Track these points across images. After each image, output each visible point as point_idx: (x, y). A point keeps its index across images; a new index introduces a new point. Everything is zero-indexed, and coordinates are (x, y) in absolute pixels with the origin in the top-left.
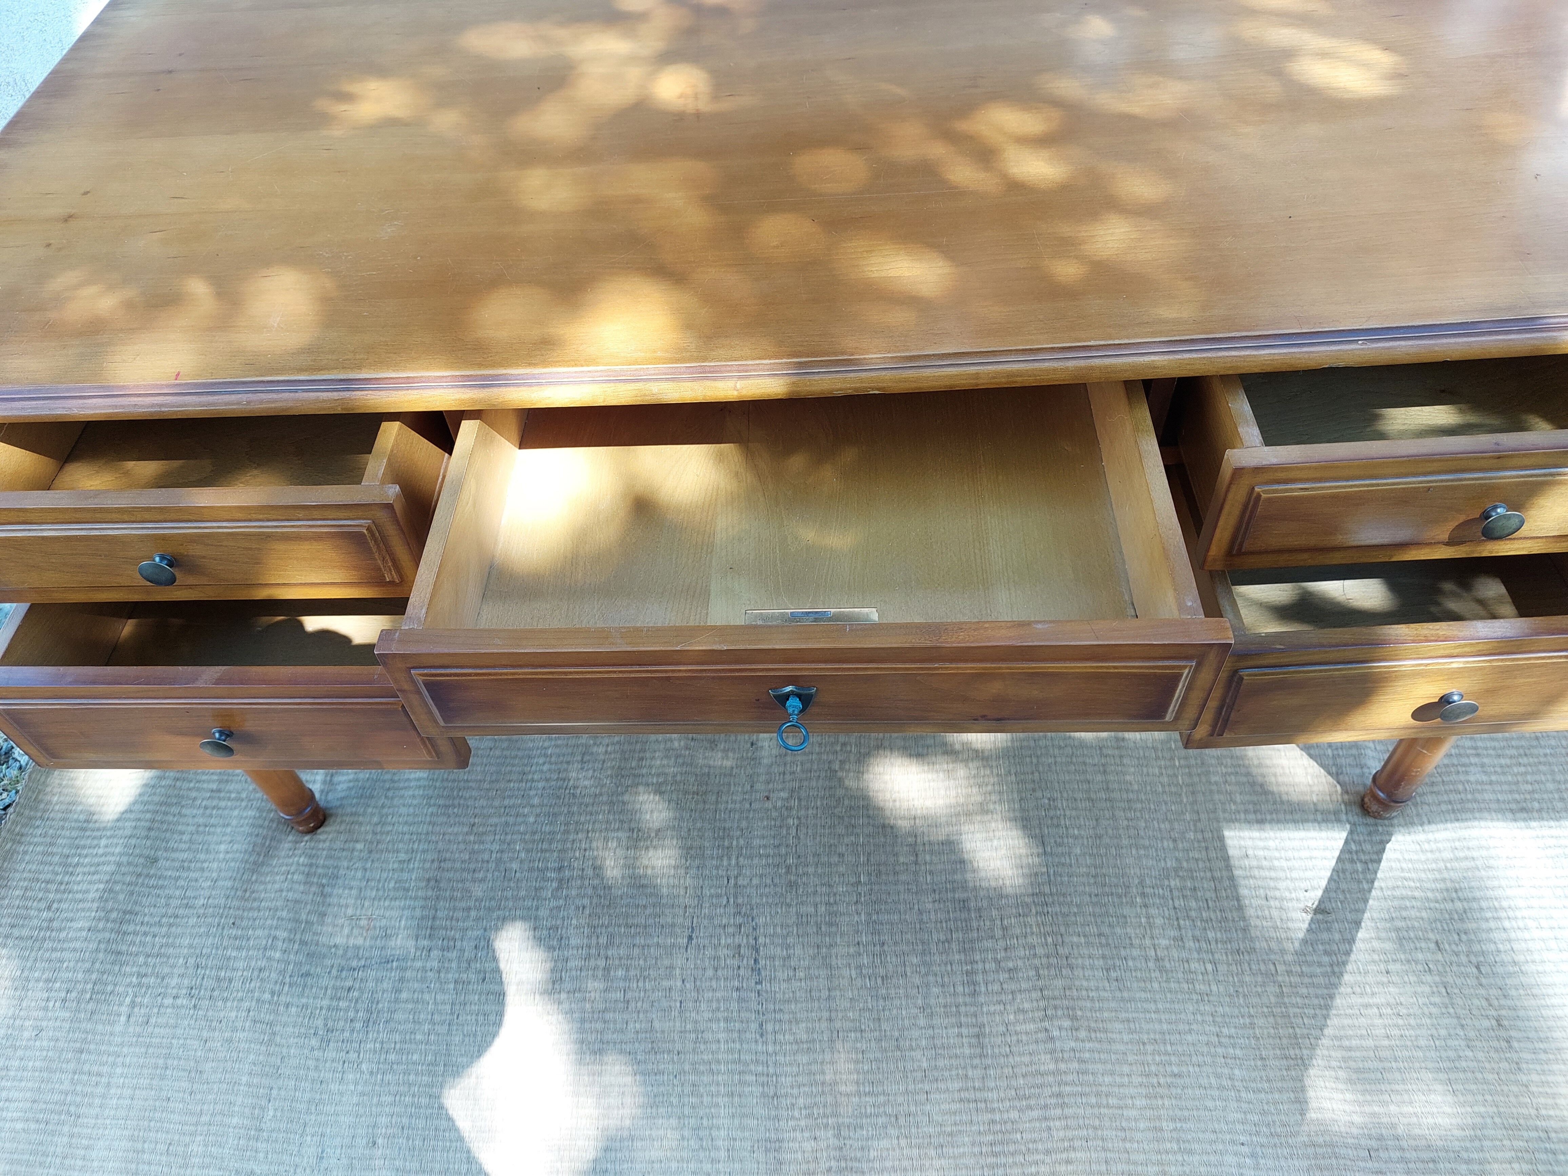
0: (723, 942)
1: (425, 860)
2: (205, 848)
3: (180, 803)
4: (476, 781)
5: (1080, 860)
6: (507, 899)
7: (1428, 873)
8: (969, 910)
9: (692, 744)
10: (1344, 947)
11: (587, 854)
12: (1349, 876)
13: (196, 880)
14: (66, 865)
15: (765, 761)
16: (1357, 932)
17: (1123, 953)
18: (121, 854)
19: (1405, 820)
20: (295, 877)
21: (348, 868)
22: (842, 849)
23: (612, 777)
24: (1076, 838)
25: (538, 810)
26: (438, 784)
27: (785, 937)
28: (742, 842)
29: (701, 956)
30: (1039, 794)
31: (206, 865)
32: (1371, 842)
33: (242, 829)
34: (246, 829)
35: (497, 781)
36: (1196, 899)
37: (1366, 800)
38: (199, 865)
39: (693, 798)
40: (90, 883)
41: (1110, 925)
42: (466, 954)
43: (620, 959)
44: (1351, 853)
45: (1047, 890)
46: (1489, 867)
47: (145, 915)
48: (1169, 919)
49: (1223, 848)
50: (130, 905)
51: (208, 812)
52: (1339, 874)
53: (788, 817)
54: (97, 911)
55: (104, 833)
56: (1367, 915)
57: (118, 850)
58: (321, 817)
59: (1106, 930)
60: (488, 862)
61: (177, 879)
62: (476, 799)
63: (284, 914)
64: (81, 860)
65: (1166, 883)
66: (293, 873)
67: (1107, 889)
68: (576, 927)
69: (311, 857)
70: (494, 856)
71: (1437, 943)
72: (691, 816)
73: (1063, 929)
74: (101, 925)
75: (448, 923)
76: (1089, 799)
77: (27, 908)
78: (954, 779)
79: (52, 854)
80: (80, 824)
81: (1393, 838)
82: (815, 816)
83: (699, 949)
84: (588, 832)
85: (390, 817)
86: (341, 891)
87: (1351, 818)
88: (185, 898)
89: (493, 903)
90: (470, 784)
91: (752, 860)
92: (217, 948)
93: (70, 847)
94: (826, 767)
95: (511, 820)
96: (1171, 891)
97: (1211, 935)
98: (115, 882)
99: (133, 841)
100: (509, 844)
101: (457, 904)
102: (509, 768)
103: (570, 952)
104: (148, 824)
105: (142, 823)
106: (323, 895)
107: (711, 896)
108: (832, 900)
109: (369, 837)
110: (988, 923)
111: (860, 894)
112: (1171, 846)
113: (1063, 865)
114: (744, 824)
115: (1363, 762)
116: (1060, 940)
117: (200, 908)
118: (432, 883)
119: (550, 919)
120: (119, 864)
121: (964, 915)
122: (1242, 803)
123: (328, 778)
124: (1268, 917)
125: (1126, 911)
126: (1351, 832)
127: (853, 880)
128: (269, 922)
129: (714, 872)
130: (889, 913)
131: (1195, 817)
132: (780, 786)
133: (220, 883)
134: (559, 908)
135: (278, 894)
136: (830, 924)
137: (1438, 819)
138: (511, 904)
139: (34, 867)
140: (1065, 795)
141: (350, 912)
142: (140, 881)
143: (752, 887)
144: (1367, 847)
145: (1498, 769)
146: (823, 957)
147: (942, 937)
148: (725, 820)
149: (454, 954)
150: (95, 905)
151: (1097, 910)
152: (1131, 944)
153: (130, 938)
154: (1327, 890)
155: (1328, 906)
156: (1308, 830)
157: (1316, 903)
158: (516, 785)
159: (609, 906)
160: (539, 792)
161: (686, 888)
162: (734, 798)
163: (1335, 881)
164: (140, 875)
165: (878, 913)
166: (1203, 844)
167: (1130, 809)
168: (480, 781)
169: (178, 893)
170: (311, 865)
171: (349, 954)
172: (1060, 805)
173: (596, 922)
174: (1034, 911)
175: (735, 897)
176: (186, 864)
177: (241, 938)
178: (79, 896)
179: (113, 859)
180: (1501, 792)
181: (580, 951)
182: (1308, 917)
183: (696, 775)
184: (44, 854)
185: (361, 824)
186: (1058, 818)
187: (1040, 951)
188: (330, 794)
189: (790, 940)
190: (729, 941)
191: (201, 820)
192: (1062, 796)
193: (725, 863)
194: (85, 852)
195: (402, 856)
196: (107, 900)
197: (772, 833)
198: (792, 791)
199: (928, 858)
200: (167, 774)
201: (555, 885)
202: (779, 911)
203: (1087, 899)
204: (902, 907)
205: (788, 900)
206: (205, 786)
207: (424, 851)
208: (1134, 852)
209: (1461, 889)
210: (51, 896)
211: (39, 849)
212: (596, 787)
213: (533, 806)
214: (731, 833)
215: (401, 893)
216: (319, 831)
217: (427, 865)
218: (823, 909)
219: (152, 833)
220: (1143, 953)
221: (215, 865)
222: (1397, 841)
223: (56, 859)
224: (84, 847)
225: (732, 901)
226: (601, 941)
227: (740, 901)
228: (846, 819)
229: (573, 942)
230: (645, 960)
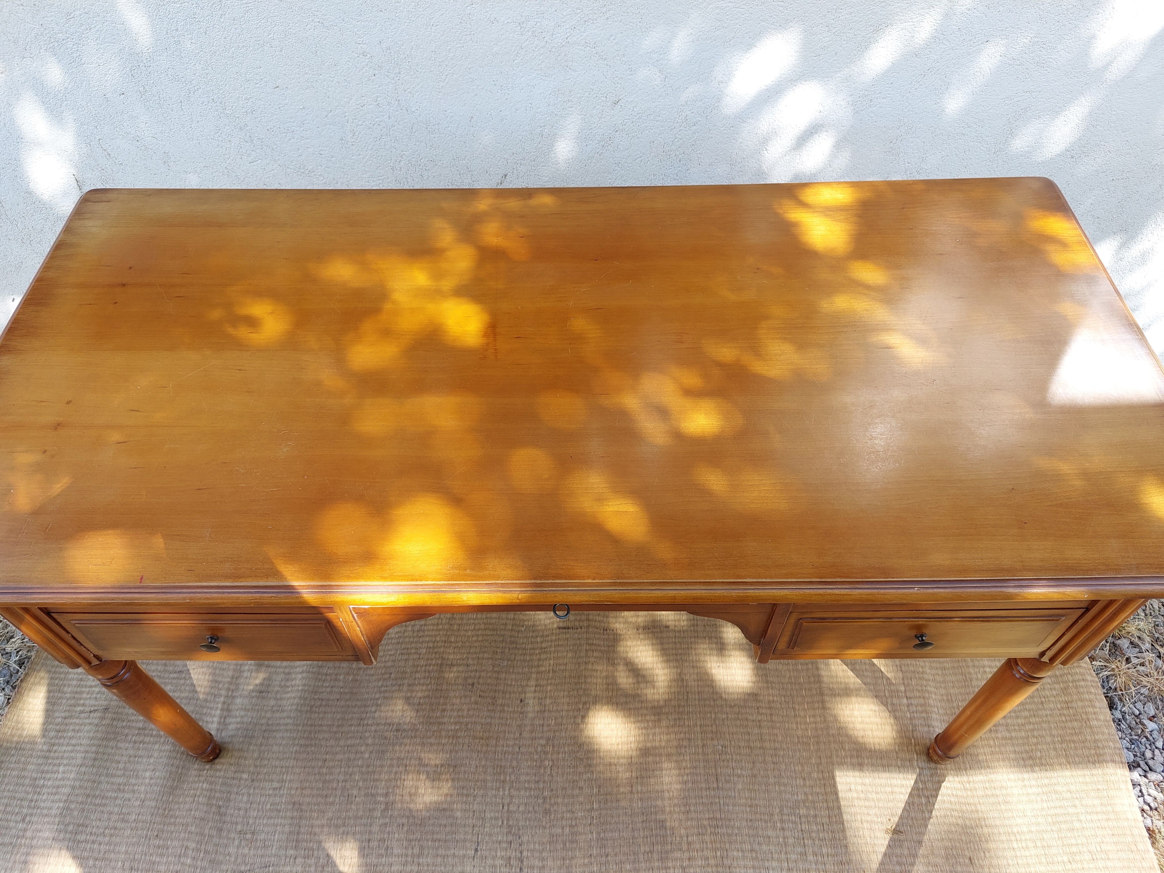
0: (499, 854)
1: (291, 788)
2: (135, 774)
3: (116, 738)
4: (327, 726)
5: (741, 794)
6: (349, 818)
7: (967, 806)
8: (666, 828)
9: (479, 700)
10: (910, 860)
11: (405, 783)
12: (916, 808)
13: (129, 800)
14: (34, 786)
15: (530, 715)
16: (919, 849)
17: (767, 864)
18: (74, 780)
19: (955, 766)
20: (201, 799)
21: (237, 793)
22: (581, 784)
23: (423, 724)
24: (739, 776)
25: (371, 748)
26: (300, 728)
27: (541, 852)
28: (513, 777)
29: (483, 865)
30: (715, 742)
31: (136, 788)
32: (932, 781)
33: (162, 760)
34: (164, 760)
35: (342, 726)
36: (816, 824)
37: (930, 751)
38: (131, 788)
39: (479, 742)
40: (53, 801)
41: (759, 843)
42: (321, 861)
43: (428, 865)
44: (919, 790)
45: (718, 816)
46: (1006, 802)
47: (93, 827)
48: (798, 839)
49: (834, 786)
50: (82, 820)
51: (137, 745)
52: (909, 804)
53: (545, 759)
54: (58, 825)
55: (62, 761)
56: (926, 837)
57: (72, 776)
58: (218, 751)
59: (756, 847)
60: (336, 789)
61: (116, 798)
62: (327, 740)
63: (193, 829)
64: (46, 783)
65: (797, 811)
66: (199, 796)
67: (758, 816)
68: (398, 840)
69: (211, 783)
70: (340, 784)
71: (970, 859)
72: (478, 756)
73: (727, 846)
74: (62, 836)
75: (308, 837)
76: (750, 747)
77: (7, 821)
78: (659, 728)
79: (24, 777)
80: (44, 753)
81: (947, 779)
82: (564, 759)
83: (482, 859)
84: (406, 766)
85: (266, 754)
86: (232, 811)
87: (920, 764)
88: (121, 813)
89: (340, 822)
90: (324, 728)
91: (520, 792)
92: (146, 855)
93: (38, 772)
94: (572, 721)
95: (352, 756)
96: (800, 818)
97: (824, 850)
98: (71, 802)
99: (83, 769)
100: (351, 775)
101: (314, 822)
102: (350, 716)
103: (393, 859)
104: (93, 755)
105: (90, 755)
106: (221, 814)
107: (491, 818)
108: (574, 823)
109: (251, 769)
110: (678, 839)
111: (593, 817)
112: (802, 783)
113: (730, 797)
114: (514, 763)
115: (930, 723)
116: (725, 854)
117: (132, 822)
118: (297, 806)
119: (379, 833)
120: (73, 788)
121: (662, 832)
122: (849, 750)
123: (222, 720)
124: (862, 836)
125: (770, 833)
126: (919, 775)
127: (588, 807)
128: (182, 835)
129: (494, 800)
130: (612, 831)
131: (819, 761)
132: (540, 735)
133: (147, 803)
134: (386, 825)
135: (189, 812)
136: (572, 842)
137: (976, 766)
138: (352, 822)
139: (12, 788)
140: (733, 743)
141: (239, 828)
142: (89, 800)
143: (519, 812)
144: (929, 785)
145: (1017, 728)
146: (566, 867)
147: (647, 849)
148: (501, 760)
149: (312, 861)
150: (57, 820)
151: (751, 832)
152: (772, 858)
153: (82, 845)
154: (901, 818)
155: (902, 829)
156: (892, 771)
157: (894, 827)
158: (356, 728)
159: (420, 825)
160: (372, 734)
161: (474, 811)
162: (508, 742)
163: (907, 810)
164: (88, 796)
165: (604, 832)
166: (822, 782)
167: (776, 755)
168: (330, 726)
169: (116, 809)
170: (211, 790)
171: (239, 860)
172: (729, 751)
173: (411, 837)
174: (709, 831)
175: (508, 820)
176: (122, 787)
177: (163, 847)
178: (45, 812)
179: (68, 783)
180: (1018, 745)
181: (400, 859)
182: (888, 837)
183: (482, 724)
184: (18, 777)
185: (246, 758)
186: (728, 761)
187: (712, 862)
188: (224, 732)
189: (545, 854)
190: (503, 854)
191: (132, 752)
192: (731, 744)
193: (501, 793)
194: (48, 776)
195: (276, 785)
196: (65, 816)
197: (534, 771)
198: (548, 739)
199: (639, 788)
200: (106, 715)
201: (383, 807)
202: (538, 831)
203: (744, 823)
204: (621, 826)
205: (544, 824)
206: (134, 724)
207: (290, 781)
208: (777, 788)
209: (988, 818)
210: (25, 811)
211: (14, 773)
212: (412, 731)
213: (367, 745)
214: (506, 770)
215: (274, 814)
216: (217, 761)
217: (293, 792)
218: (568, 830)
219: (97, 763)
220: (780, 864)
221: (143, 788)
222: (949, 781)
223: (27, 781)
224: (47, 772)
225: (505, 822)
226: (415, 851)
227: (511, 823)
228: (585, 760)
229: (395, 851)
230: (445, 867)
